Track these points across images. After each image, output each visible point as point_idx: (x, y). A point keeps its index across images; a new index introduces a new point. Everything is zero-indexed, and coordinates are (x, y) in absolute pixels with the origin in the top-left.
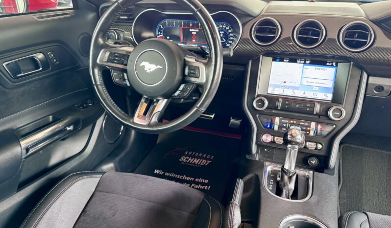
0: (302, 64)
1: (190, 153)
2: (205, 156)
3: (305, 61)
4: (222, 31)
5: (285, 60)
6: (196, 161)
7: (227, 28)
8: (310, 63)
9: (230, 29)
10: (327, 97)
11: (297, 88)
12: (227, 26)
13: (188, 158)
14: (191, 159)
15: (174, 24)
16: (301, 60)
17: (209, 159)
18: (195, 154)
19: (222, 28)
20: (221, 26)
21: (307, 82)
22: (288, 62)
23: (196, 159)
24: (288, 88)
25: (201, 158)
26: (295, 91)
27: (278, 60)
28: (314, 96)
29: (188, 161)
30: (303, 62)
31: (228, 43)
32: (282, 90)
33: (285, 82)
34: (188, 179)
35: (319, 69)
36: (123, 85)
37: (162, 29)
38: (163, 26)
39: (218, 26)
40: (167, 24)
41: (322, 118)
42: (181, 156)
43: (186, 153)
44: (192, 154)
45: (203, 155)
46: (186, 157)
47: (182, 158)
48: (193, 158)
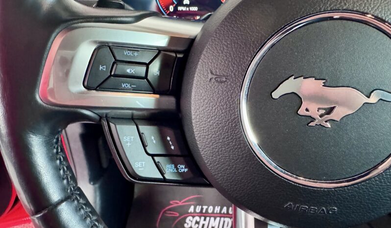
1: (198, 209)
2: (225, 210)
6: (214, 223)
14: (205, 220)
25: (221, 215)
29: (200, 227)
36: (164, 180)
42: (185, 218)
43: (191, 209)
44: (202, 209)
45: (221, 210)
46: (193, 217)
47: (187, 220)
48: (208, 219)
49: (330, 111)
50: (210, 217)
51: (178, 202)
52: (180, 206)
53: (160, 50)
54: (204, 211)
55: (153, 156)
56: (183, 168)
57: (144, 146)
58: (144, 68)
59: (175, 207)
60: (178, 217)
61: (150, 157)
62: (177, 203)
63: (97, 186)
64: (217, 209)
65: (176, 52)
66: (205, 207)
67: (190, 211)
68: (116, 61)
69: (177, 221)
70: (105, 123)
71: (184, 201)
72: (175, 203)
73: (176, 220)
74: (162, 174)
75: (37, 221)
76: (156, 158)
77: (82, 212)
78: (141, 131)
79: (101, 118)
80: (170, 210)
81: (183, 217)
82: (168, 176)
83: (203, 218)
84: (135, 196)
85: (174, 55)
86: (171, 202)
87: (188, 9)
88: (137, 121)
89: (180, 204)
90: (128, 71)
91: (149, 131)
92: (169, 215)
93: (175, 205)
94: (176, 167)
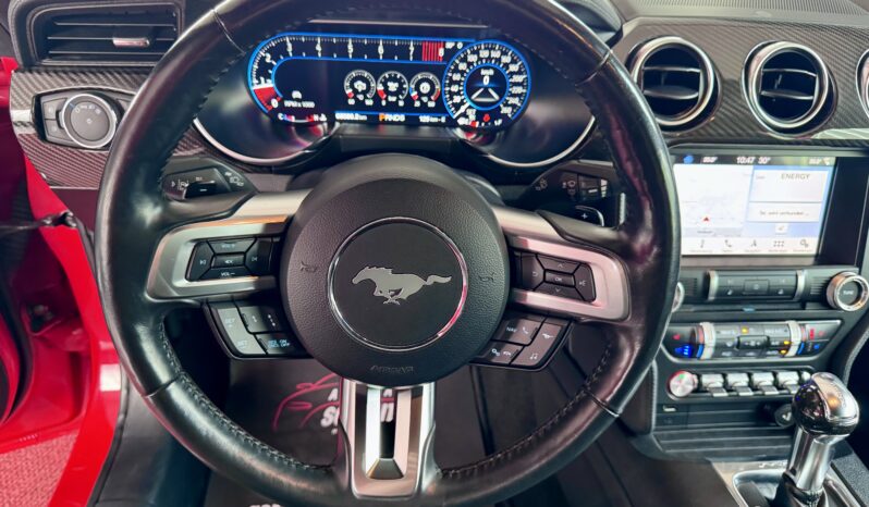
0: (751, 167)
3: (758, 157)
4: (487, 68)
5: (706, 159)
7: (506, 59)
8: (769, 163)
9: (514, 62)
10: (807, 245)
11: (737, 233)
12: (504, 53)
15: (319, 48)
16: (747, 157)
19: (489, 58)
20: (484, 54)
21: (763, 213)
22: (716, 163)
24: (715, 235)
26: (731, 241)
27: (689, 158)
28: (777, 248)
30: (751, 159)
31: (506, 105)
32: (698, 240)
33: (707, 219)
35: (791, 177)
36: (267, 355)
37: (271, 66)
38: (275, 57)
39: (476, 52)
40: (290, 49)
41: (811, 309)
42: (323, 410)
43: (333, 395)
47: (327, 413)
49: (397, 292)
51: (310, 384)
52: (316, 392)
53: (256, 237)
55: (254, 334)
56: (284, 343)
57: (246, 326)
58: (242, 257)
59: (304, 395)
60: (310, 411)
61: (252, 336)
62: (309, 387)
65: (272, 236)
67: (330, 398)
68: (215, 255)
69: (307, 418)
70: (206, 308)
71: (319, 382)
72: (304, 388)
73: (306, 415)
74: (264, 349)
75: (151, 400)
76: (258, 336)
77: (190, 390)
78: (242, 312)
79: (202, 303)
80: (296, 399)
81: (317, 409)
82: (270, 352)
85: (270, 240)
86: (299, 387)
87: (300, 105)
88: (238, 303)
89: (315, 387)
90: (227, 262)
91: (249, 312)
92: (293, 408)
93: (306, 391)
94: (278, 342)
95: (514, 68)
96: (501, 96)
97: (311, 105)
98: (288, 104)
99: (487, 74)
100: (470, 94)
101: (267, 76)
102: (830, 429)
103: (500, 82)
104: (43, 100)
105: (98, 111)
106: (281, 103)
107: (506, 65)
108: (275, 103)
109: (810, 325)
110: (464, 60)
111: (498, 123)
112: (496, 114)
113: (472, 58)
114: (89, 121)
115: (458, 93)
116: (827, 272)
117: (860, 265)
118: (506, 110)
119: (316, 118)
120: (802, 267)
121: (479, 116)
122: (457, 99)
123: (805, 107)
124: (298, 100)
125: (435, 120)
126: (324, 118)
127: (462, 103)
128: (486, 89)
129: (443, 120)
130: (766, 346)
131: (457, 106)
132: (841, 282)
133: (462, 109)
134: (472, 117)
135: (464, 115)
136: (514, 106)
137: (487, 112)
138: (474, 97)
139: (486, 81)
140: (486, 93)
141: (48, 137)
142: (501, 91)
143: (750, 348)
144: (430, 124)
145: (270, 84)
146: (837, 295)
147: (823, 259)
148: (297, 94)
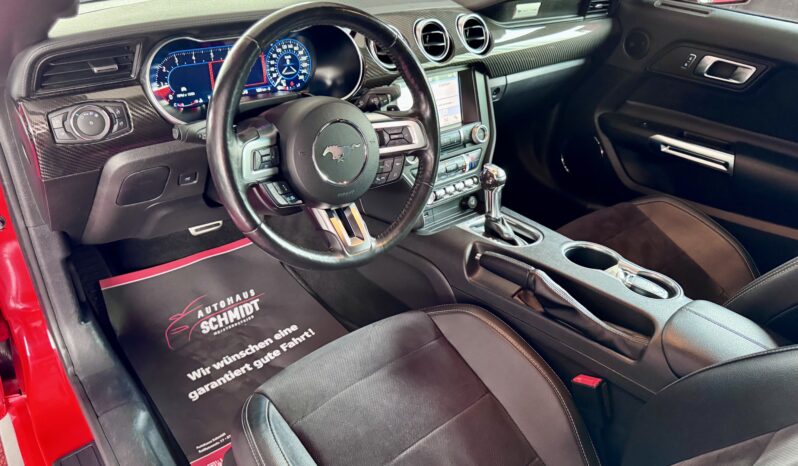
1: (208, 310)
2: (238, 298)
4: (287, 55)
6: (234, 315)
7: (296, 48)
9: (300, 49)
10: (457, 118)
12: (295, 45)
13: (214, 319)
14: (222, 317)
15: (194, 58)
17: (250, 299)
18: (218, 306)
19: (288, 49)
20: (285, 47)
23: (230, 312)
25: (237, 304)
29: (221, 325)
31: (301, 74)
34: (261, 345)
36: (289, 204)
37: (166, 74)
38: (168, 68)
39: (280, 47)
40: (177, 61)
41: (469, 147)
42: (199, 325)
43: (200, 314)
44: (213, 308)
45: (234, 299)
46: (207, 320)
47: (202, 326)
48: (225, 314)
50: (226, 311)
51: (178, 314)
52: (185, 317)
53: (270, 147)
54: (216, 309)
55: (281, 195)
56: (292, 198)
57: (278, 192)
59: (179, 322)
60: (189, 330)
62: (179, 317)
63: (89, 323)
64: (230, 300)
66: (215, 305)
67: (199, 317)
68: (262, 156)
71: (185, 310)
72: (176, 318)
73: (188, 333)
74: (287, 202)
76: (283, 196)
78: (274, 185)
80: (173, 327)
81: (195, 326)
83: (219, 316)
84: (118, 334)
86: (171, 319)
87: (186, 95)
89: (183, 315)
92: (175, 332)
95: (301, 53)
96: (297, 70)
97: (193, 94)
98: (179, 96)
99: (288, 57)
100: (281, 71)
101: (165, 81)
102: (496, 184)
103: (295, 62)
104: (50, 116)
105: (96, 115)
106: (175, 96)
107: (297, 51)
108: (171, 97)
109: (471, 154)
110: (275, 52)
111: (299, 85)
112: (296, 80)
113: (279, 50)
114: (91, 123)
115: (275, 72)
116: (469, 127)
117: (480, 120)
118: (301, 77)
119: (196, 101)
120: (459, 128)
121: (288, 83)
122: (275, 75)
123: (442, 49)
124: (185, 92)
125: (265, 90)
126: (201, 101)
127: (278, 77)
128: (289, 66)
129: (269, 89)
130: (457, 169)
131: (275, 79)
132: (477, 130)
133: (278, 81)
134: (285, 85)
135: (280, 84)
136: (304, 74)
137: (292, 80)
138: (283, 72)
139: (288, 62)
140: (289, 70)
141: (57, 141)
142: (297, 68)
143: (451, 171)
144: (262, 92)
145: (167, 86)
146: (477, 136)
147: (465, 122)
148: (184, 89)
